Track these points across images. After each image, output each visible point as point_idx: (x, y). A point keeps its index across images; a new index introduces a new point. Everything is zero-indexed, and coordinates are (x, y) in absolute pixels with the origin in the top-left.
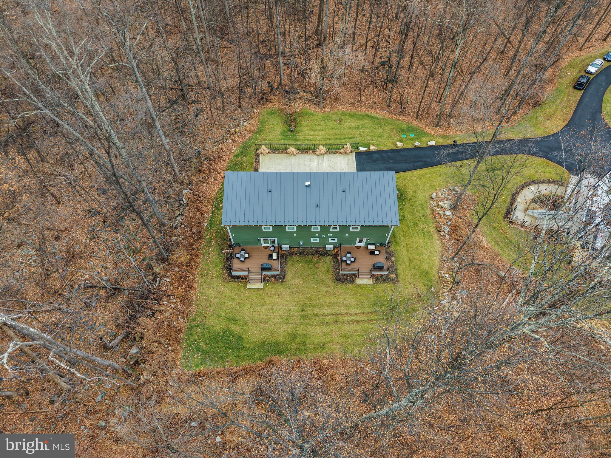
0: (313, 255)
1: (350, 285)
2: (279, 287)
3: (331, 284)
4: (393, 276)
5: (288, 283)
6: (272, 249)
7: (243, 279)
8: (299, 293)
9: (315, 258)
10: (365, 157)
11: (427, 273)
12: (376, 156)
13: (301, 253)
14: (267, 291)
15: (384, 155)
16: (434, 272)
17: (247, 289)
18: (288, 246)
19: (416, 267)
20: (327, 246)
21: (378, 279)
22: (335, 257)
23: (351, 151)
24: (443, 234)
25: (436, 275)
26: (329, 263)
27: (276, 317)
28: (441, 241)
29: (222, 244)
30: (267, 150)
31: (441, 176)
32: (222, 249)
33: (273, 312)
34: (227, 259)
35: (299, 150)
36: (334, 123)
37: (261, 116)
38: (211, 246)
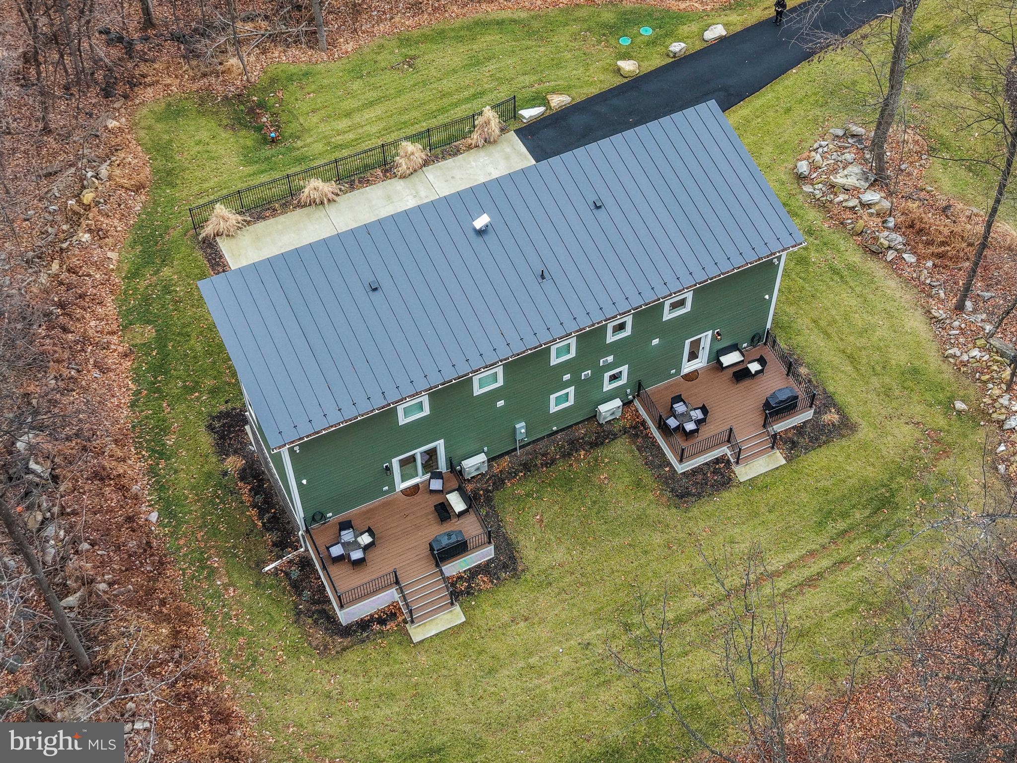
0: (566, 455)
1: (726, 494)
2: (516, 595)
3: (671, 515)
4: (831, 417)
5: (535, 571)
6: (436, 485)
7: (382, 622)
8: (588, 584)
9: (578, 460)
11: (915, 371)
12: (579, 120)
13: (527, 467)
14: (482, 623)
16: (933, 361)
17: (416, 645)
18: (482, 458)
19: (878, 368)
20: (604, 408)
21: (793, 443)
22: (636, 436)
23: (502, 130)
24: (891, 255)
25: (945, 367)
26: (629, 457)
27: (557, 684)
28: (900, 276)
29: (247, 550)
30: (234, 218)
31: (788, 110)
32: (260, 564)
33: (540, 675)
34: (297, 587)
35: (339, 179)
36: (396, 75)
37: (142, 133)
38: (213, 572)
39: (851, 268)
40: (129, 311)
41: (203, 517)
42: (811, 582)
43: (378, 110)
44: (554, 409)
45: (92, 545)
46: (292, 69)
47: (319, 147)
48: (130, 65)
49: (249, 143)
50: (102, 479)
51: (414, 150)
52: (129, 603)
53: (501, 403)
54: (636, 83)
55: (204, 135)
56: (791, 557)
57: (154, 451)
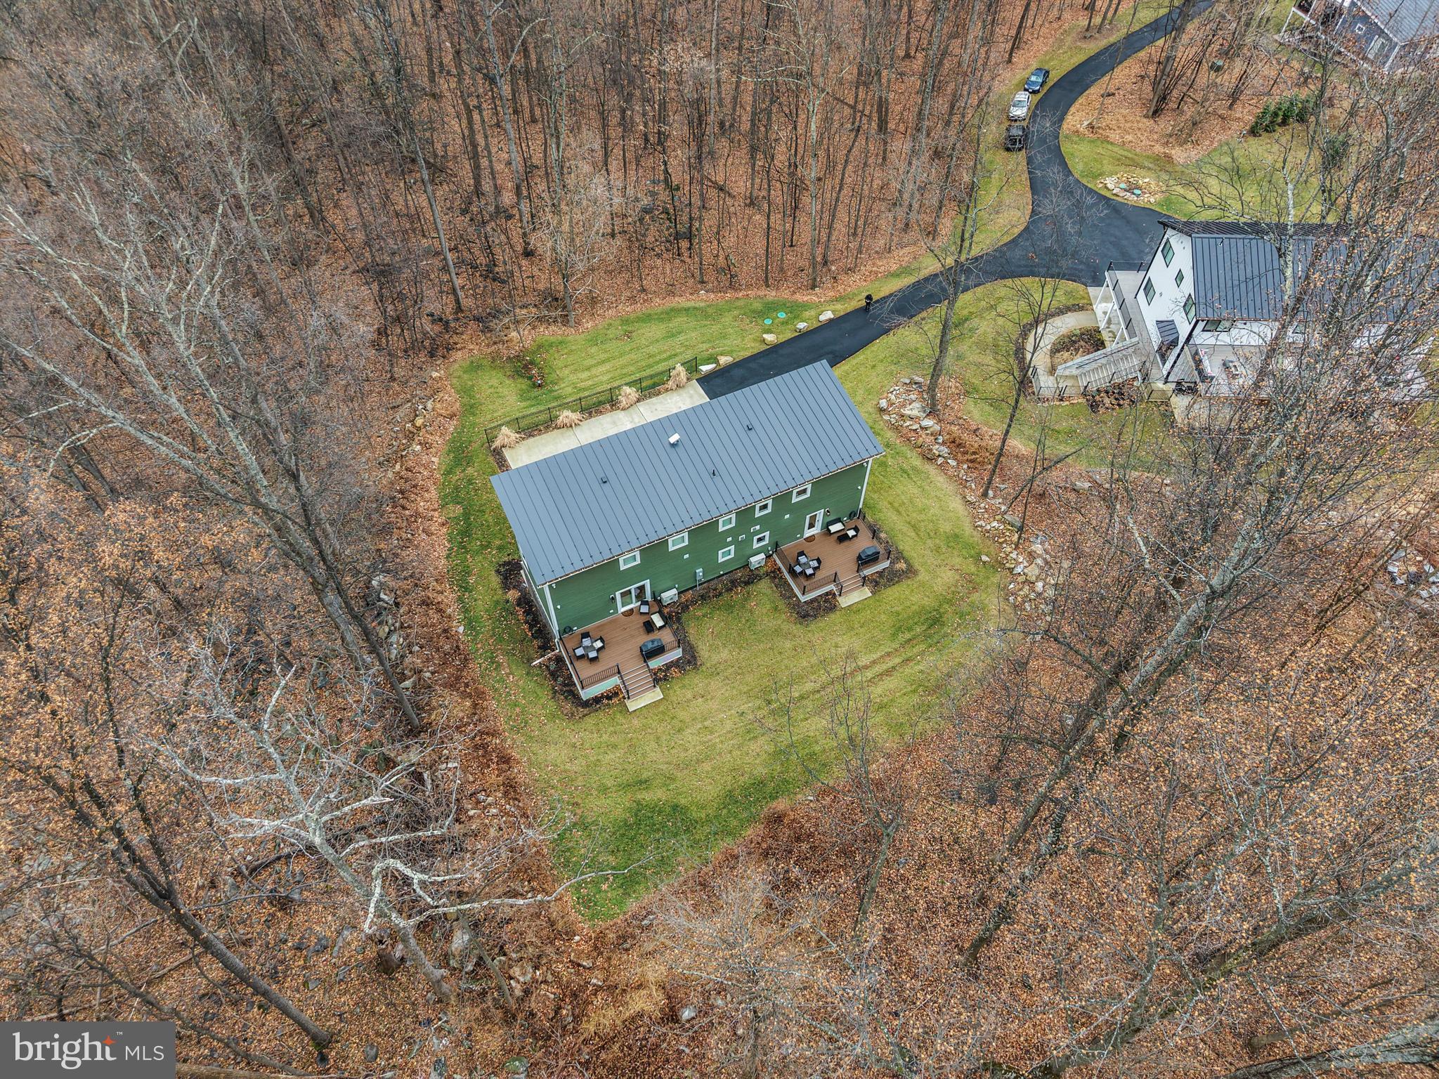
0: (729, 590)
1: (832, 616)
2: (696, 681)
3: (797, 629)
4: (901, 565)
5: (708, 665)
6: (644, 609)
7: (609, 698)
8: (743, 674)
9: (737, 594)
10: (718, 381)
11: (956, 536)
12: (738, 373)
13: (703, 597)
14: (674, 699)
15: (753, 365)
16: (968, 529)
17: (631, 713)
18: (674, 591)
19: (932, 534)
20: (753, 560)
21: (876, 582)
22: (775, 577)
23: (688, 379)
24: (940, 461)
25: (975, 533)
26: (769, 592)
27: (723, 738)
28: (946, 474)
29: (522, 651)
30: (514, 436)
31: (874, 367)
32: (530, 660)
33: (712, 733)
34: (554, 675)
35: (582, 411)
36: (620, 343)
37: (455, 381)
38: (499, 665)
39: (914, 469)
40: (446, 496)
41: (493, 629)
42: (889, 672)
43: (607, 366)
44: (721, 560)
45: (421, 647)
46: (552, 339)
47: (569, 390)
48: (447, 337)
49: (524, 387)
50: (427, 605)
51: (630, 392)
52: (445, 686)
53: (686, 556)
54: (775, 349)
55: (494, 382)
56: (875, 656)
57: (461, 587)
